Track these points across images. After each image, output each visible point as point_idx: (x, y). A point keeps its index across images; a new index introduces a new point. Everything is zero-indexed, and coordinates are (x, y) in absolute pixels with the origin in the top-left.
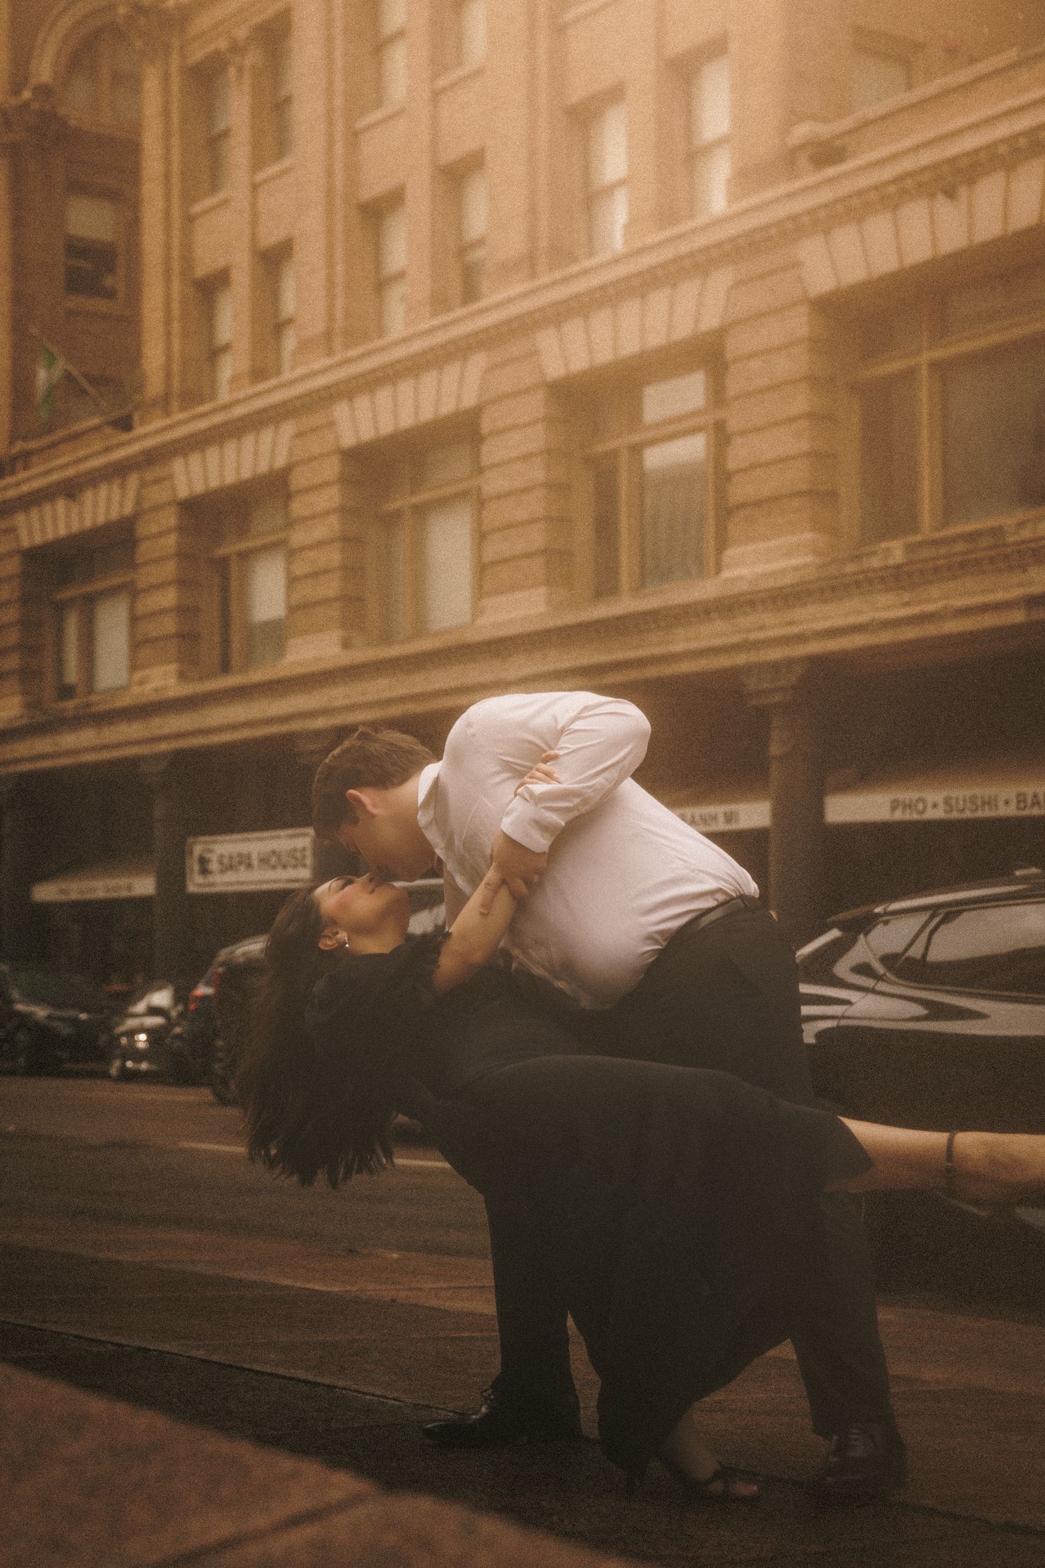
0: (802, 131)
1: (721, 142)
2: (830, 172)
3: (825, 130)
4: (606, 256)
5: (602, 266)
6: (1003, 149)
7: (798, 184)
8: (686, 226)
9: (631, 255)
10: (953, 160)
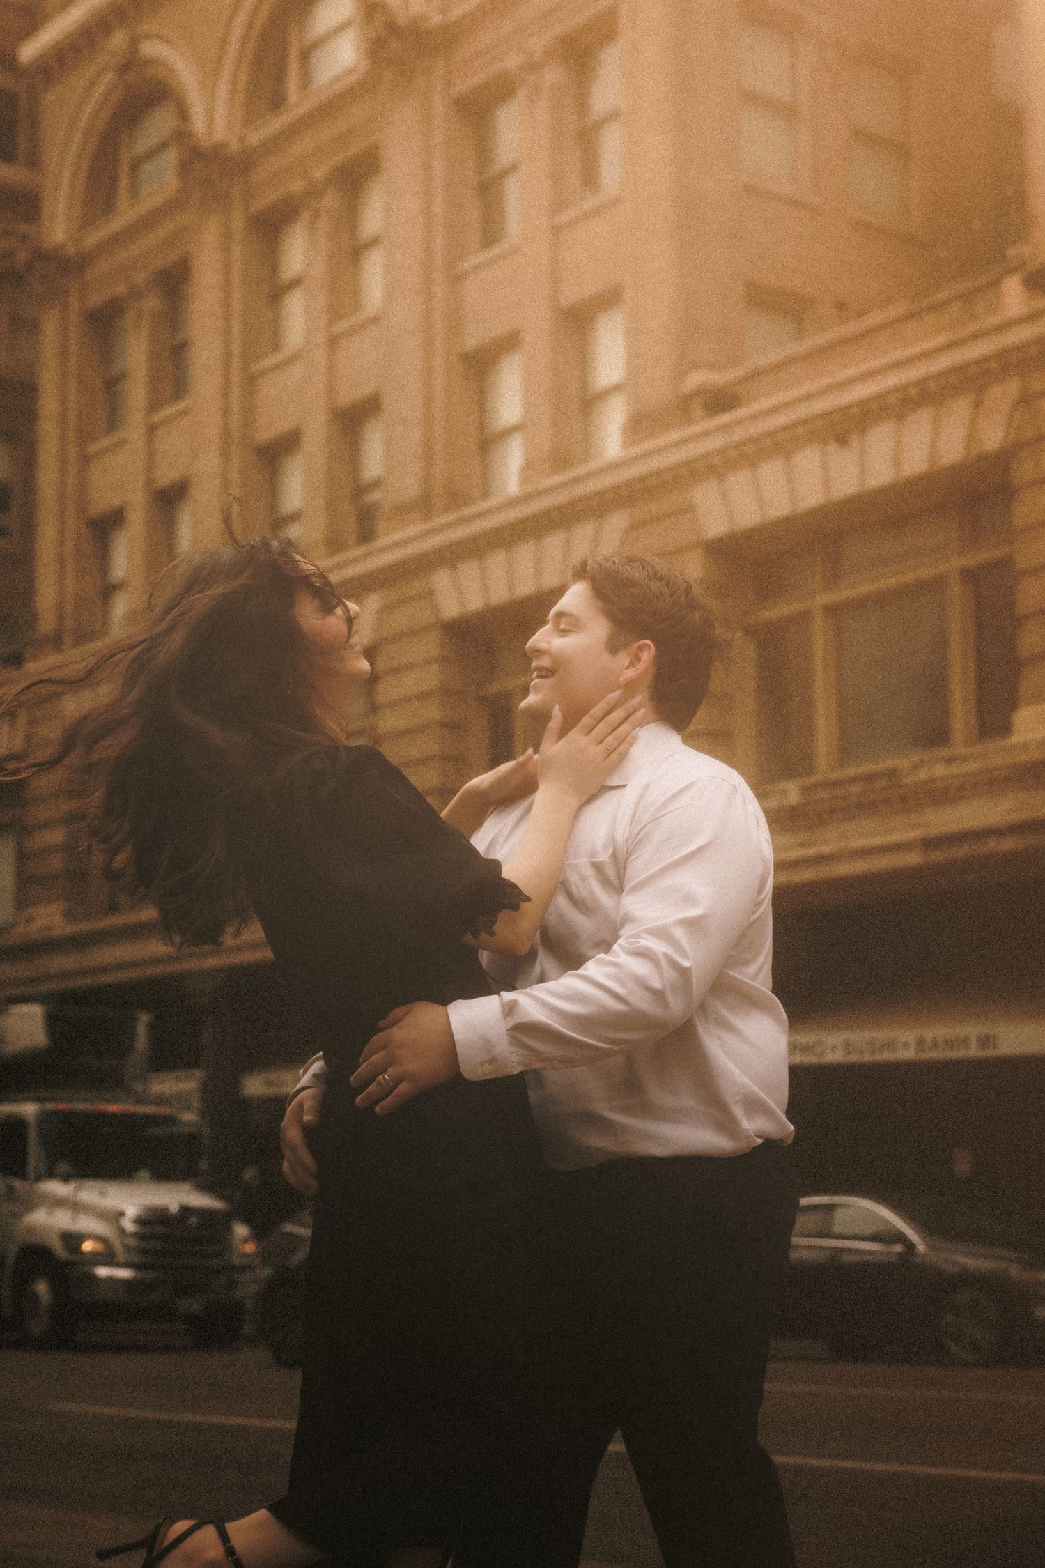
0: (696, 379)
1: (617, 388)
2: (723, 419)
3: (718, 378)
4: (501, 498)
5: (499, 508)
6: (892, 399)
7: (690, 431)
8: (581, 470)
9: (526, 498)
10: (844, 409)
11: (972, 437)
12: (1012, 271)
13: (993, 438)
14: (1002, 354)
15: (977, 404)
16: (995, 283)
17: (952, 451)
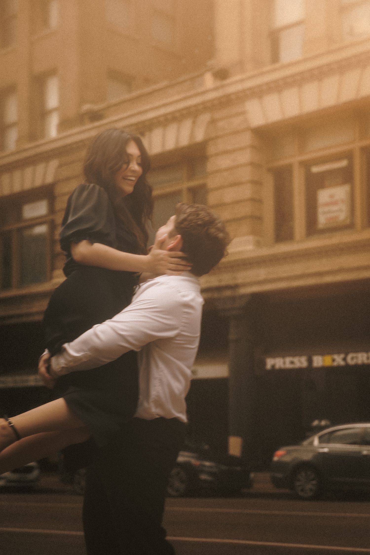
0: (86, 107)
1: (55, 109)
2: (97, 124)
3: (96, 107)
4: (8, 152)
5: (5, 157)
6: (162, 119)
7: (84, 128)
8: (41, 142)
9: (18, 152)
10: (143, 122)
11: (192, 135)
12: (208, 70)
13: (200, 136)
14: (203, 103)
15: (194, 123)
16: (202, 75)
17: (184, 141)
